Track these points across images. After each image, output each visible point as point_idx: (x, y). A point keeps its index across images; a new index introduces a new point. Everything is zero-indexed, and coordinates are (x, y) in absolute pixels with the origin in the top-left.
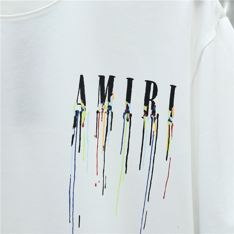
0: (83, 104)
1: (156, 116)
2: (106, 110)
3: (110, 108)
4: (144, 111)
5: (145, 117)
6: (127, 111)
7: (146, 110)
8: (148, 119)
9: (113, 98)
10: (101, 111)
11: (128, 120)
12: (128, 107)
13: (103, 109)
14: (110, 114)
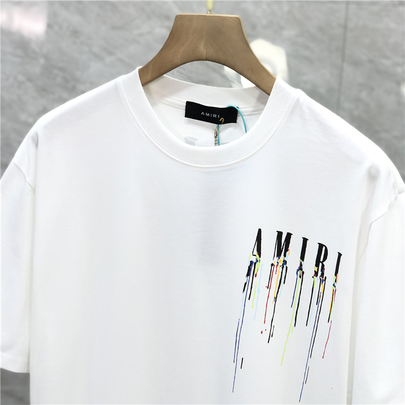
0: (258, 256)
1: (324, 278)
2: (281, 264)
3: (285, 262)
4: (315, 271)
5: (315, 277)
6: (300, 268)
7: (316, 270)
8: (317, 279)
9: (289, 254)
10: (276, 264)
11: (300, 277)
12: (301, 265)
13: (278, 263)
14: (285, 268)
